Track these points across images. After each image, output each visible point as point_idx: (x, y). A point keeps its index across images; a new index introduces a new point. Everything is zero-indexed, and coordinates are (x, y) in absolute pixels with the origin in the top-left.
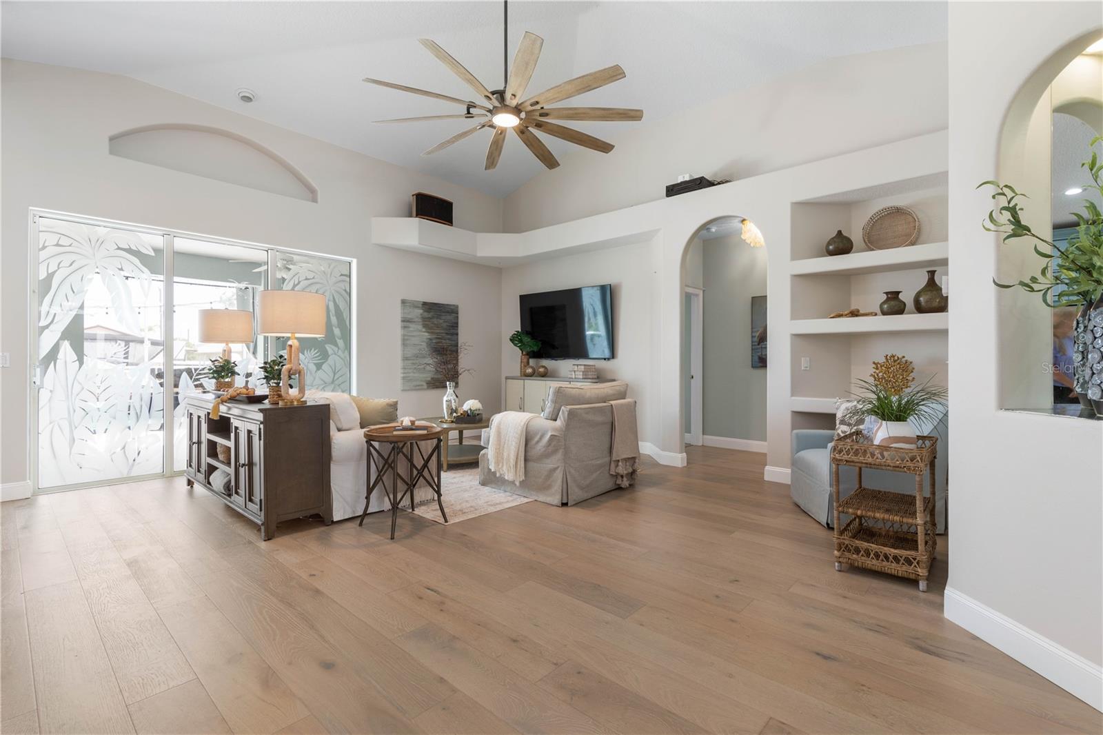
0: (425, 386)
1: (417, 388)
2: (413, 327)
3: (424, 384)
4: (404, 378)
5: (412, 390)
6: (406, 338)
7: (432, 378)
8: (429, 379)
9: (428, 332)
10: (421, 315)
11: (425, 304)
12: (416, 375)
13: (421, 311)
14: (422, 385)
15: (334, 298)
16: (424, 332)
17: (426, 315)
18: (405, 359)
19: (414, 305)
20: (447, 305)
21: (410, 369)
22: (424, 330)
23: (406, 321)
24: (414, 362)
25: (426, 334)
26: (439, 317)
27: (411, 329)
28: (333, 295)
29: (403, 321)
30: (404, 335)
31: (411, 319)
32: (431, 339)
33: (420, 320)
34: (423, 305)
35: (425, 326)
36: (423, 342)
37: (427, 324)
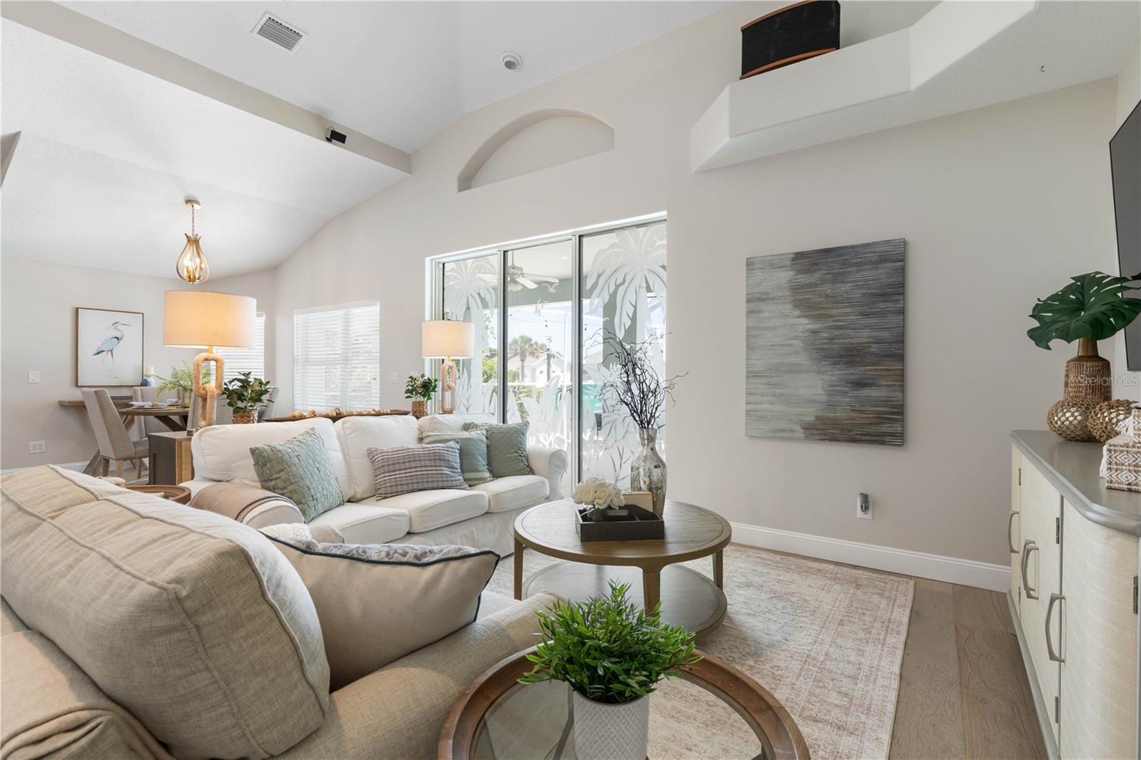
0: (800, 433)
1: (780, 435)
2: (768, 309)
3: (798, 428)
4: (748, 413)
5: (767, 438)
6: (754, 333)
7: (818, 418)
8: (811, 418)
9: (807, 317)
10: (790, 281)
11: (799, 256)
12: (777, 408)
13: (792, 273)
14: (792, 431)
15: (647, 283)
16: (799, 317)
17: (804, 279)
18: (751, 375)
19: (772, 264)
20: (867, 245)
21: (762, 395)
22: (797, 312)
23: (756, 300)
24: (771, 380)
25: (805, 321)
26: (838, 278)
27: (766, 314)
28: (646, 278)
29: (748, 301)
30: (749, 329)
31: (766, 294)
32: (814, 332)
33: (788, 293)
34: (793, 259)
35: (797, 304)
36: (795, 338)
37: (804, 301)
